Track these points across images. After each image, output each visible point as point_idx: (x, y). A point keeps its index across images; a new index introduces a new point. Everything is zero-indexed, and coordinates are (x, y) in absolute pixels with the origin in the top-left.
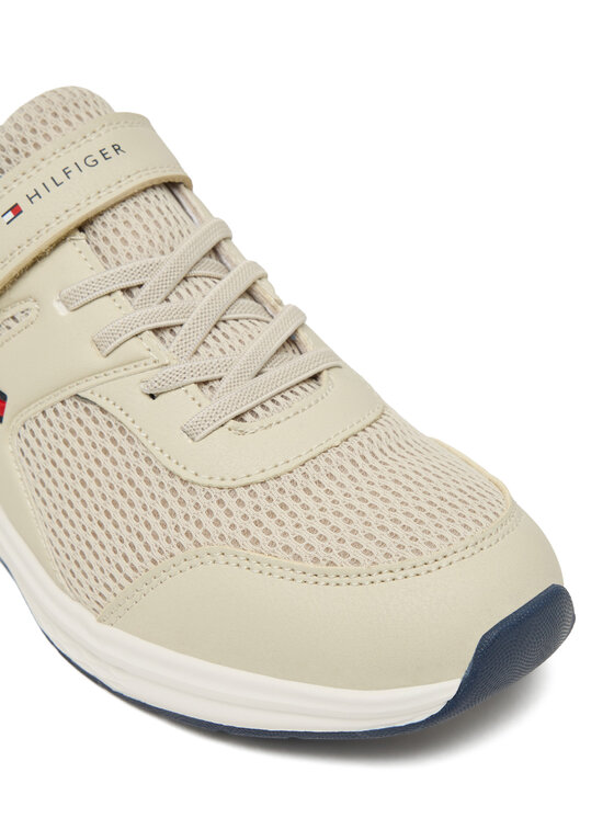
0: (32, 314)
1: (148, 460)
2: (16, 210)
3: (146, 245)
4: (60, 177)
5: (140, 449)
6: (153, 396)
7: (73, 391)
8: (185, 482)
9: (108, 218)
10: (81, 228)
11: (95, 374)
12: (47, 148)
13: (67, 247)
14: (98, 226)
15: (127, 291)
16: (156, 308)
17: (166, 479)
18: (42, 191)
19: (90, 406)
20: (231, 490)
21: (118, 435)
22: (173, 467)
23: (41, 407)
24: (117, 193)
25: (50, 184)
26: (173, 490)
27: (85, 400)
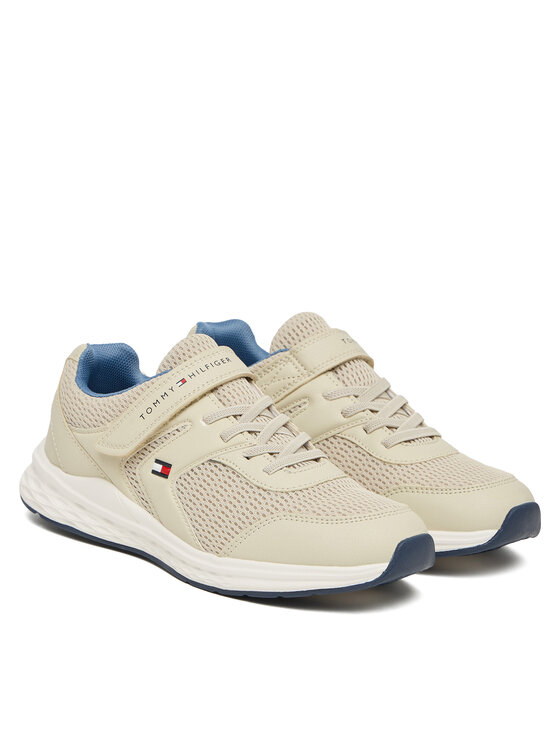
0: (188, 428)
1: (247, 484)
2: (184, 381)
3: (243, 399)
4: (204, 368)
5: (243, 480)
6: (248, 458)
7: (208, 459)
8: (265, 490)
9: (225, 387)
10: (212, 391)
11: (221, 450)
12: (195, 358)
13: (206, 398)
14: (220, 390)
15: (235, 416)
16: (249, 423)
17: (256, 489)
18: (196, 373)
19: (218, 465)
20: (287, 493)
21: (232, 475)
22: (259, 485)
23: (190, 468)
24: (229, 377)
25: (199, 371)
26: (260, 494)
27: (215, 462)
